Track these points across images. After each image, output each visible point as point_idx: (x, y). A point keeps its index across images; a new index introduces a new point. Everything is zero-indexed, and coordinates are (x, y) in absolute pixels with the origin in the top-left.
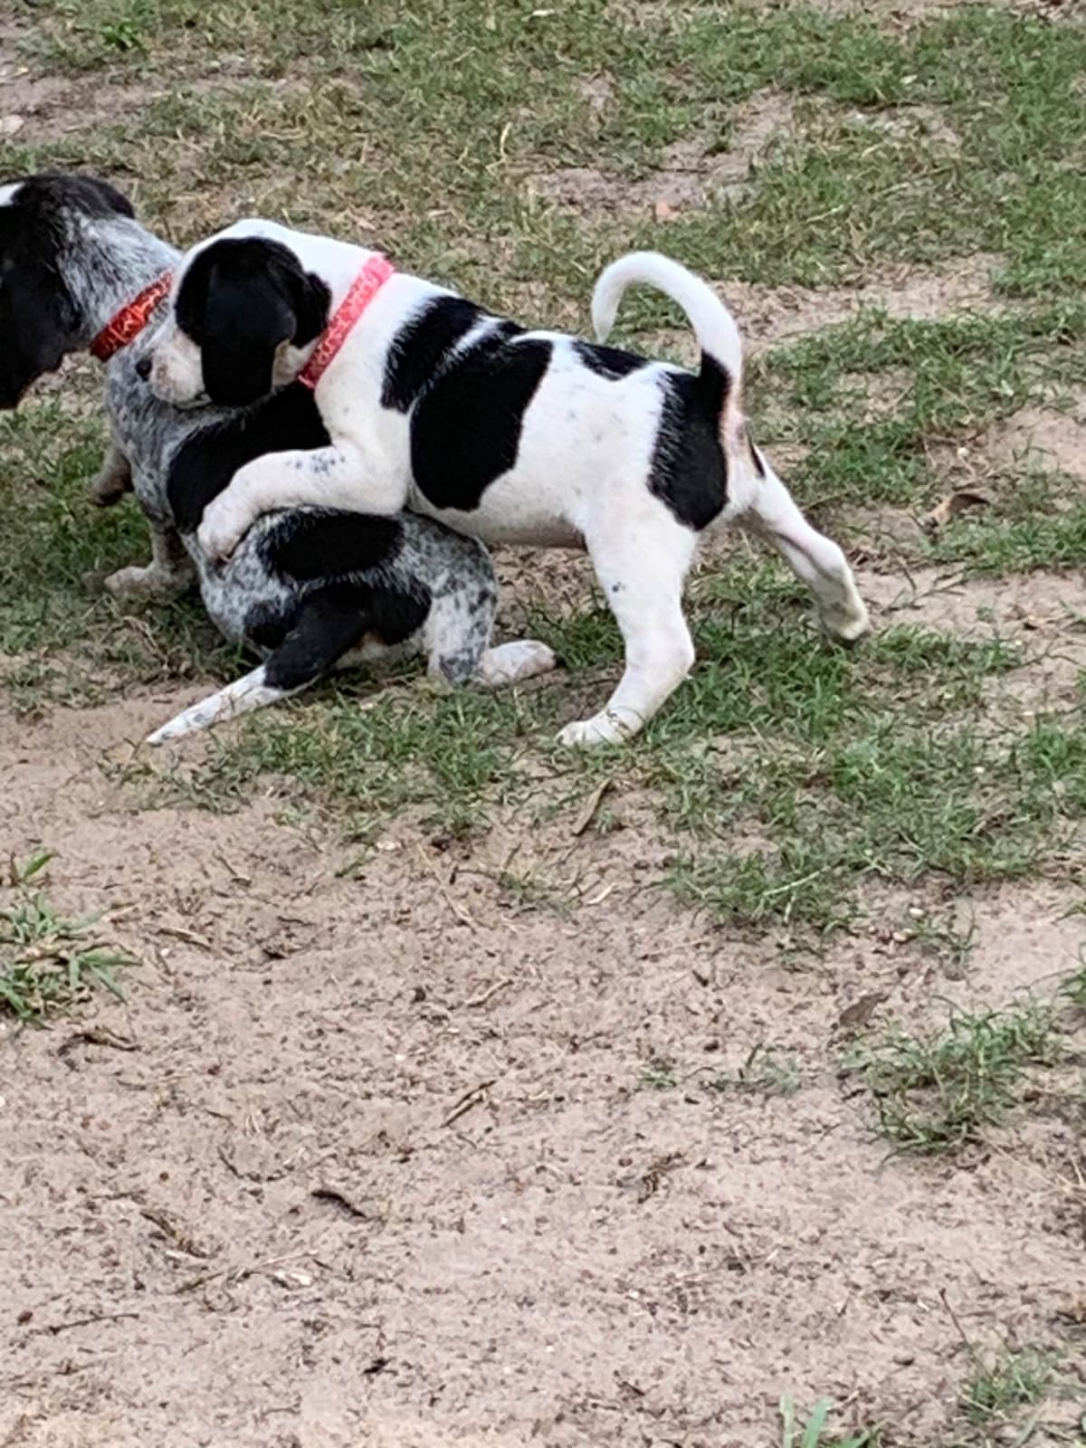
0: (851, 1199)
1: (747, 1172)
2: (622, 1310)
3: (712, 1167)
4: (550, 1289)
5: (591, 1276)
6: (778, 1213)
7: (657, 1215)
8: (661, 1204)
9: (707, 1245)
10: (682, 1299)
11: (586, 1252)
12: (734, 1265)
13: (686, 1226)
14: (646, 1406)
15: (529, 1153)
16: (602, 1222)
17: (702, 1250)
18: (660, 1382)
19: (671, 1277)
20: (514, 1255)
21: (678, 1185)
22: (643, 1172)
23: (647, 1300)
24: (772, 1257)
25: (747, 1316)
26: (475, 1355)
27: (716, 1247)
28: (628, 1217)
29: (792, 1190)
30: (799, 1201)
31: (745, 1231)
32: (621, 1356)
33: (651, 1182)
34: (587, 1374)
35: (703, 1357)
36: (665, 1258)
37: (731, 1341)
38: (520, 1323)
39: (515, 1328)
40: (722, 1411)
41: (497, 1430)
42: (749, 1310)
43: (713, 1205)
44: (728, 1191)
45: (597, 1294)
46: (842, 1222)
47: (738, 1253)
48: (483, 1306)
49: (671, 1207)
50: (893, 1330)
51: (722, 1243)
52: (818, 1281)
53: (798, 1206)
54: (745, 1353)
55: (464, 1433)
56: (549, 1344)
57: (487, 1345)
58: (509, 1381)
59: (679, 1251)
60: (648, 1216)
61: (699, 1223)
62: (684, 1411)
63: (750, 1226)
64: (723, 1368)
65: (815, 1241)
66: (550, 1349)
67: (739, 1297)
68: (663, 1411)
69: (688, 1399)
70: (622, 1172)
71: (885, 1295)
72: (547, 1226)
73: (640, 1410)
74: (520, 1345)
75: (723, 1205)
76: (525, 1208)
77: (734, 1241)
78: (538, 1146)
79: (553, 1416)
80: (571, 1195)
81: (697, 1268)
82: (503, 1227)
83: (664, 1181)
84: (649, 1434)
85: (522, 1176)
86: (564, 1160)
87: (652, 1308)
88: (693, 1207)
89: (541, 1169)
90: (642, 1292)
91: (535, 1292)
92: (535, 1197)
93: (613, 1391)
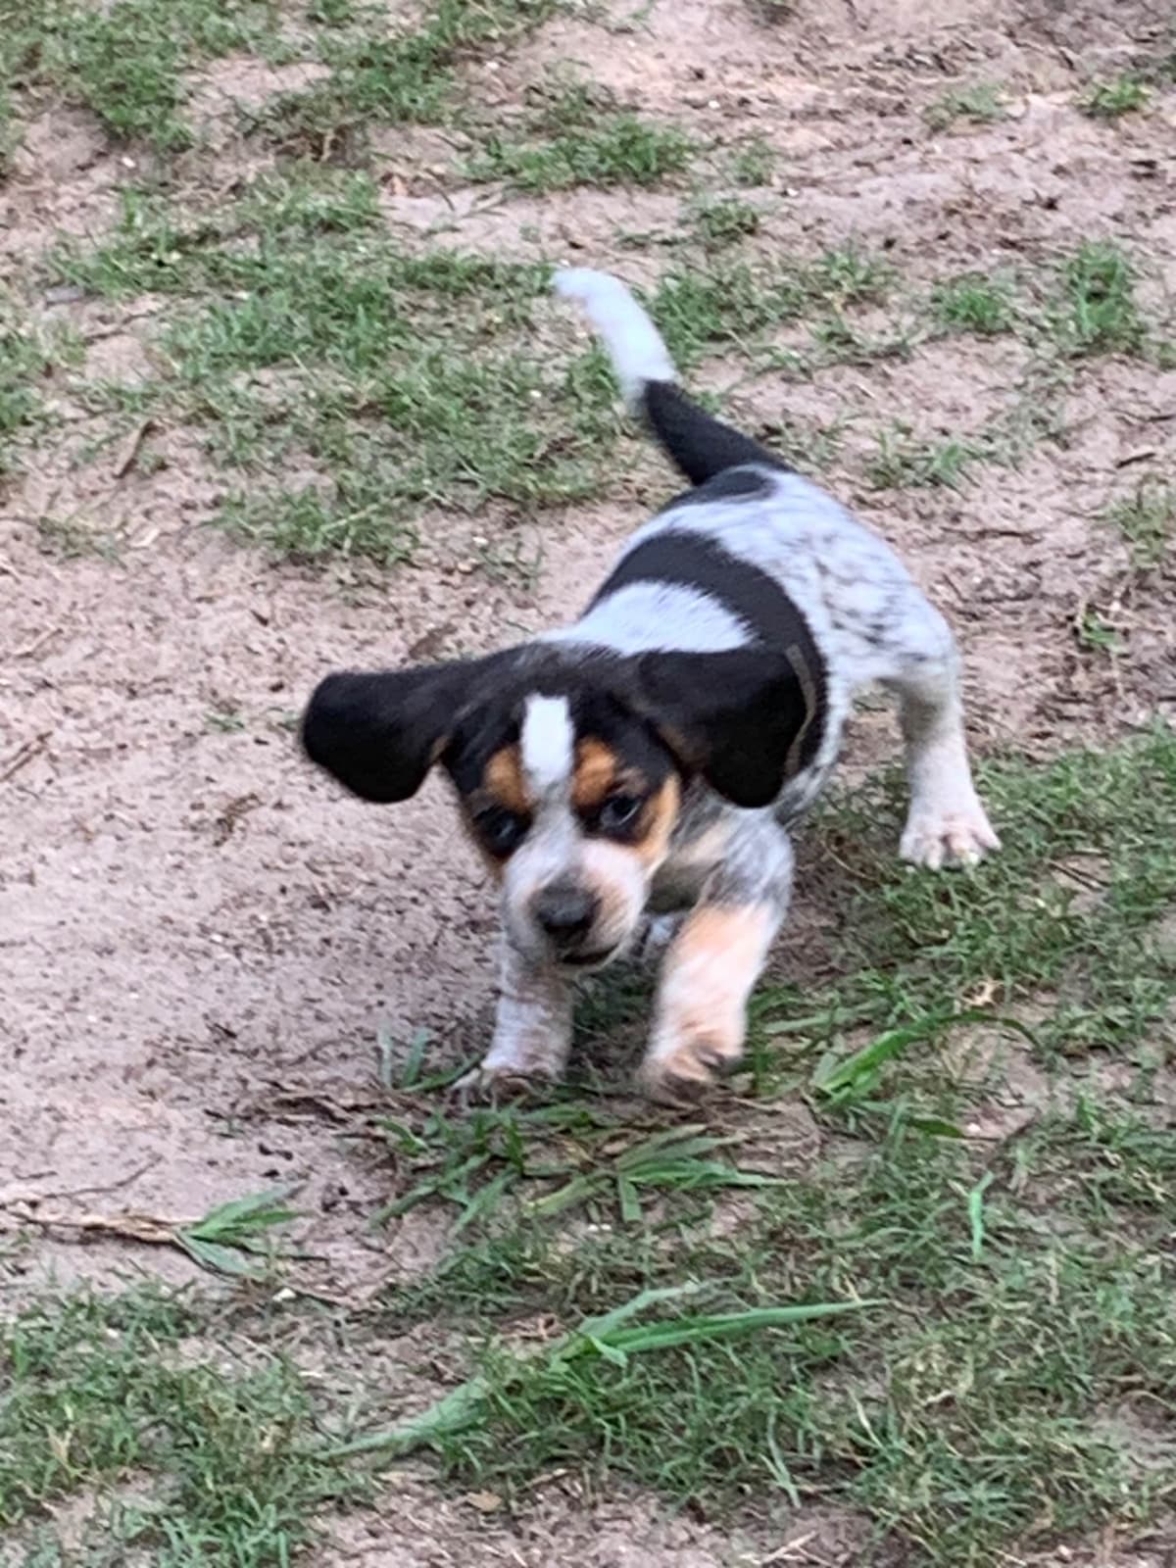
0: (435, 833)
1: (326, 810)
2: (206, 954)
3: (290, 807)
4: (130, 936)
5: (171, 922)
6: (359, 849)
7: (235, 857)
8: (239, 846)
9: (289, 885)
10: (267, 941)
11: (163, 897)
12: (320, 904)
13: (266, 867)
14: (239, 1047)
15: (96, 803)
16: (178, 867)
17: (283, 890)
18: (252, 1023)
19: (254, 918)
20: (90, 904)
21: (254, 827)
22: (218, 814)
23: (231, 942)
24: (358, 893)
25: (337, 953)
26: (57, 1005)
27: (298, 887)
28: (205, 861)
29: (374, 826)
30: (383, 837)
31: (327, 869)
32: (209, 999)
33: (226, 824)
34: (176, 1018)
35: (293, 996)
36: (247, 900)
37: (322, 979)
38: (101, 971)
39: (97, 977)
40: (319, 1048)
41: (88, 1078)
42: (339, 947)
43: (292, 844)
44: (308, 831)
45: (179, 939)
46: (427, 856)
47: (322, 892)
48: (61, 957)
49: (250, 849)
50: (486, 960)
51: (306, 883)
52: (407, 914)
53: (380, 841)
54: (336, 990)
55: (53, 1082)
56: (133, 990)
57: (68, 995)
58: (95, 1029)
59: (260, 893)
60: (226, 859)
61: (281, 864)
62: (279, 1050)
63: (333, 863)
64: (317, 1006)
65: (401, 877)
66: (134, 996)
67: (326, 935)
68: (256, 1052)
69: (282, 1038)
70: (195, 816)
71: (474, 925)
72: (120, 875)
73: (234, 1051)
74: (104, 993)
75: (303, 844)
76: (96, 858)
77: (316, 879)
78: (104, 795)
79: (143, 1061)
80: (143, 842)
81: (279, 909)
82: (76, 877)
83: (240, 823)
84: (245, 1074)
85: (91, 826)
86: (133, 807)
87: (237, 951)
88: (270, 848)
89: (111, 817)
90: (226, 935)
91: (115, 941)
92: (105, 845)
93: (204, 1035)
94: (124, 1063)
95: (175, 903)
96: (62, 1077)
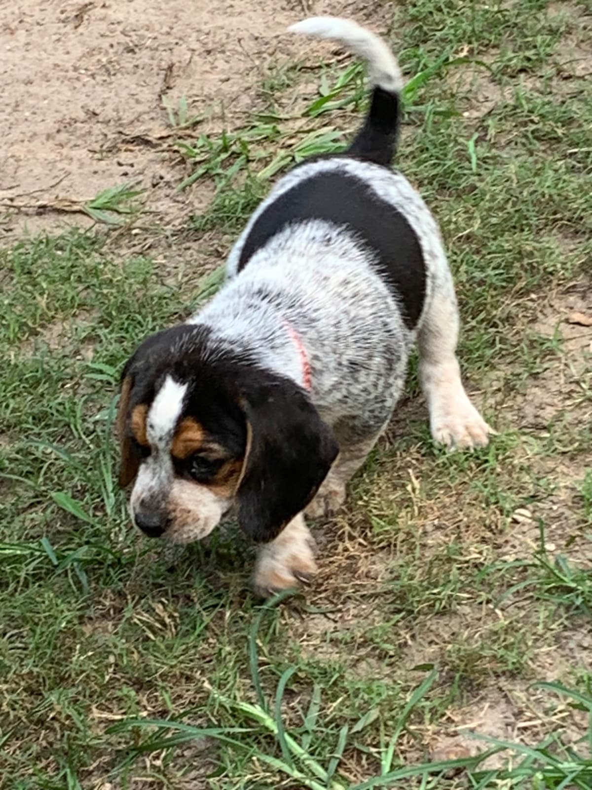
94: (45, 132)
95: (59, 57)
96: (16, 141)
